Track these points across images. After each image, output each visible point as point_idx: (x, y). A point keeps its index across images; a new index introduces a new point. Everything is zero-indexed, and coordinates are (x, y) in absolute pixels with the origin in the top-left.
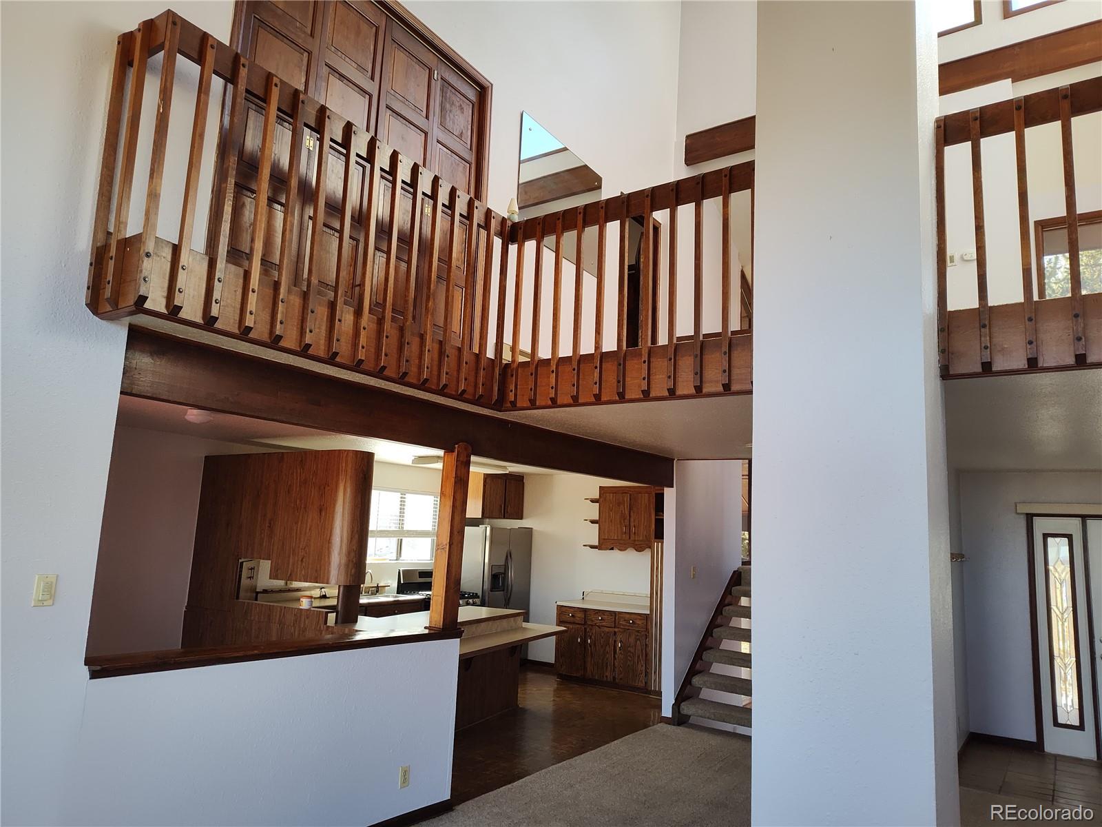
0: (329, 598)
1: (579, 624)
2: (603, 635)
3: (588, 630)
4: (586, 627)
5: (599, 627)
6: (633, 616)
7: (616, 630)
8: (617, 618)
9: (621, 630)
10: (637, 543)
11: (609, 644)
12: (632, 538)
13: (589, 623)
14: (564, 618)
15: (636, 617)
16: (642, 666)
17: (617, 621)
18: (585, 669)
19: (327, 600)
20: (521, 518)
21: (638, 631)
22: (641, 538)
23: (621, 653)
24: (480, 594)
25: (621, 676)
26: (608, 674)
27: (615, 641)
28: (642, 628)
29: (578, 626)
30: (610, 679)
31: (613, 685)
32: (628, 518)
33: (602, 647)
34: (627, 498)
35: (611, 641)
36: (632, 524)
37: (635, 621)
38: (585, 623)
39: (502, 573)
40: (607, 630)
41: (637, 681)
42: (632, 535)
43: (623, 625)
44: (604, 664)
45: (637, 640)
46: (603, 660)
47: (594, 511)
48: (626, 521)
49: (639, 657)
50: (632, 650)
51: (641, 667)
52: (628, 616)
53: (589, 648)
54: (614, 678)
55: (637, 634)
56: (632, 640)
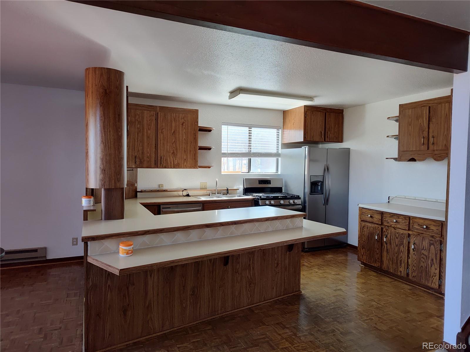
0: (190, 196)
1: (377, 224)
2: (397, 236)
3: (384, 230)
4: (383, 227)
5: (394, 228)
6: (427, 222)
7: (410, 232)
8: (411, 222)
9: (415, 233)
10: (436, 152)
11: (403, 244)
12: (430, 148)
13: (385, 224)
14: (364, 218)
15: (430, 223)
16: (436, 269)
17: (411, 225)
18: (382, 262)
19: (190, 197)
20: (341, 141)
21: (432, 236)
22: (440, 148)
23: (414, 254)
24: (302, 196)
25: (414, 274)
26: (402, 269)
27: (409, 243)
28: (437, 234)
29: (376, 225)
30: (404, 274)
31: (406, 279)
32: (427, 130)
33: (397, 246)
34: (426, 111)
35: (405, 242)
36: (431, 135)
37: (429, 226)
38: (382, 224)
39: (320, 181)
40: (402, 232)
41: (430, 281)
42: (431, 146)
43: (417, 229)
44: (399, 261)
45: (431, 244)
46: (397, 257)
47: (394, 128)
48: (424, 133)
49: (432, 260)
50: (426, 253)
51: (434, 270)
52: (422, 221)
53: (386, 245)
54: (408, 275)
55: (431, 239)
56: (426, 243)
